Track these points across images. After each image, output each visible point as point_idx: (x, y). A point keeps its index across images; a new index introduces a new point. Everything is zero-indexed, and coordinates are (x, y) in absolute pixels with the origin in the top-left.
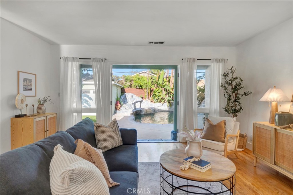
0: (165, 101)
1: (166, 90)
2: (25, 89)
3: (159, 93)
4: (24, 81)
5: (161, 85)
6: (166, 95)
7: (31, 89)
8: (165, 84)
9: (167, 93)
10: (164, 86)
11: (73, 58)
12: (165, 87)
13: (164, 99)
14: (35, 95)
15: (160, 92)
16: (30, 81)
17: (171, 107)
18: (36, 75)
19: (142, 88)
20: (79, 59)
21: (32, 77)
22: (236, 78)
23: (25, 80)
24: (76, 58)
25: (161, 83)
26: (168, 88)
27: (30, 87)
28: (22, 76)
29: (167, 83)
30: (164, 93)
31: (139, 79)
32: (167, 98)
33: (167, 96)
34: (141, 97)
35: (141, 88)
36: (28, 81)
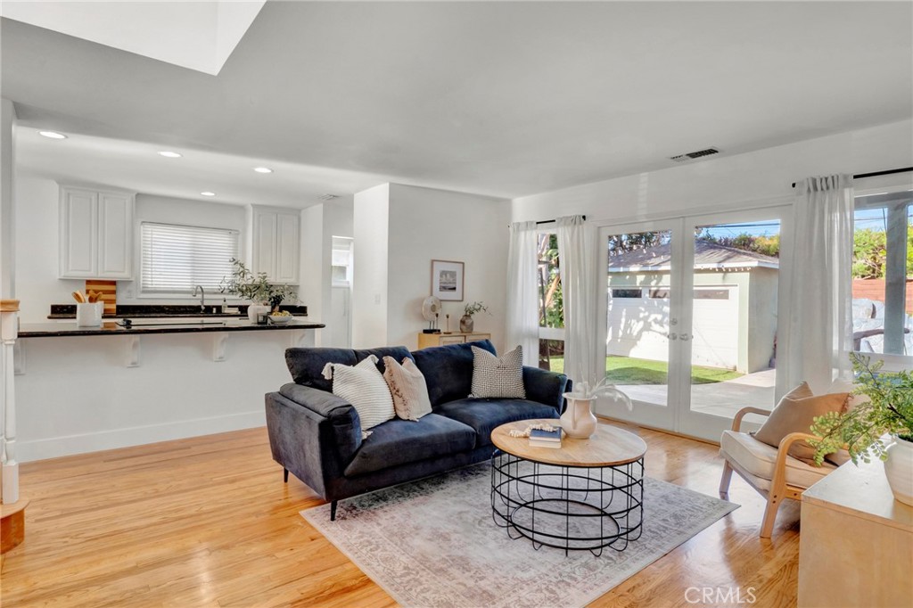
2: (443, 288)
4: (441, 276)
7: (454, 289)
14: (460, 299)
16: (453, 274)
18: (463, 263)
21: (457, 268)
23: (443, 273)
24: (532, 222)
27: (452, 286)
28: (439, 268)
36: (448, 275)
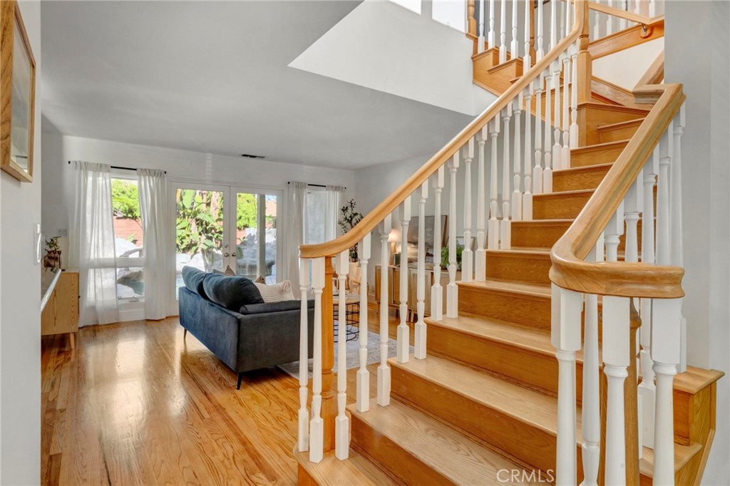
0: (197, 249)
1: (200, 223)
3: (183, 231)
5: (189, 211)
6: (200, 234)
8: (198, 210)
9: (202, 231)
10: (195, 214)
11: (99, 165)
12: (199, 216)
13: (195, 244)
15: (184, 228)
17: (213, 262)
19: (135, 218)
20: (112, 167)
22: (356, 214)
25: (188, 205)
26: (206, 218)
29: (203, 207)
30: (194, 229)
31: (123, 193)
32: (203, 242)
33: (203, 237)
34: (132, 239)
35: (129, 215)
